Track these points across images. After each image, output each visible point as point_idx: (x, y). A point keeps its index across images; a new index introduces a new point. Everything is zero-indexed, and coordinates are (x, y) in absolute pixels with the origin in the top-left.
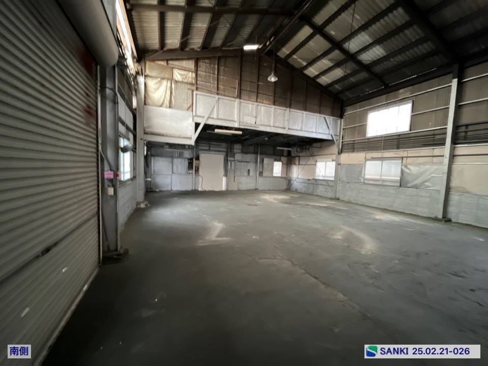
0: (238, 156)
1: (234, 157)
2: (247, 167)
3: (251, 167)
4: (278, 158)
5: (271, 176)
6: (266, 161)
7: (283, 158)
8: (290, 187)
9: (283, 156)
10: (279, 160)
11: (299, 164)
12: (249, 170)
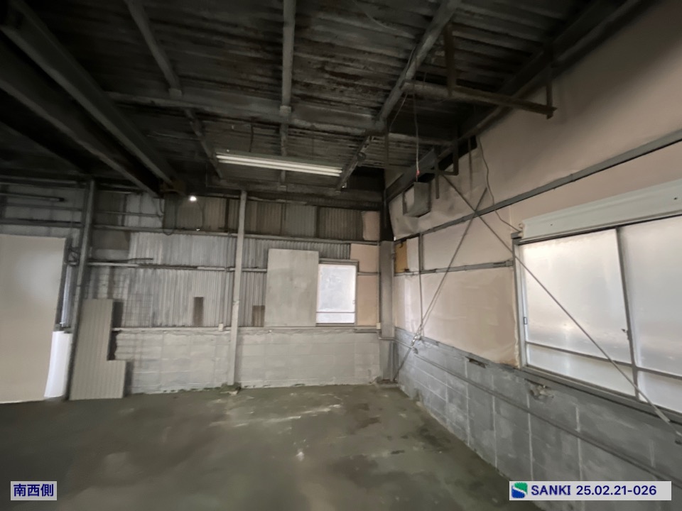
0: (146, 245)
1: (127, 249)
2: (188, 287)
3: (209, 285)
4: (338, 248)
5: (306, 323)
6: (281, 259)
7: (357, 249)
8: (396, 375)
9: (359, 239)
10: (344, 259)
11: (422, 271)
12: (199, 302)
